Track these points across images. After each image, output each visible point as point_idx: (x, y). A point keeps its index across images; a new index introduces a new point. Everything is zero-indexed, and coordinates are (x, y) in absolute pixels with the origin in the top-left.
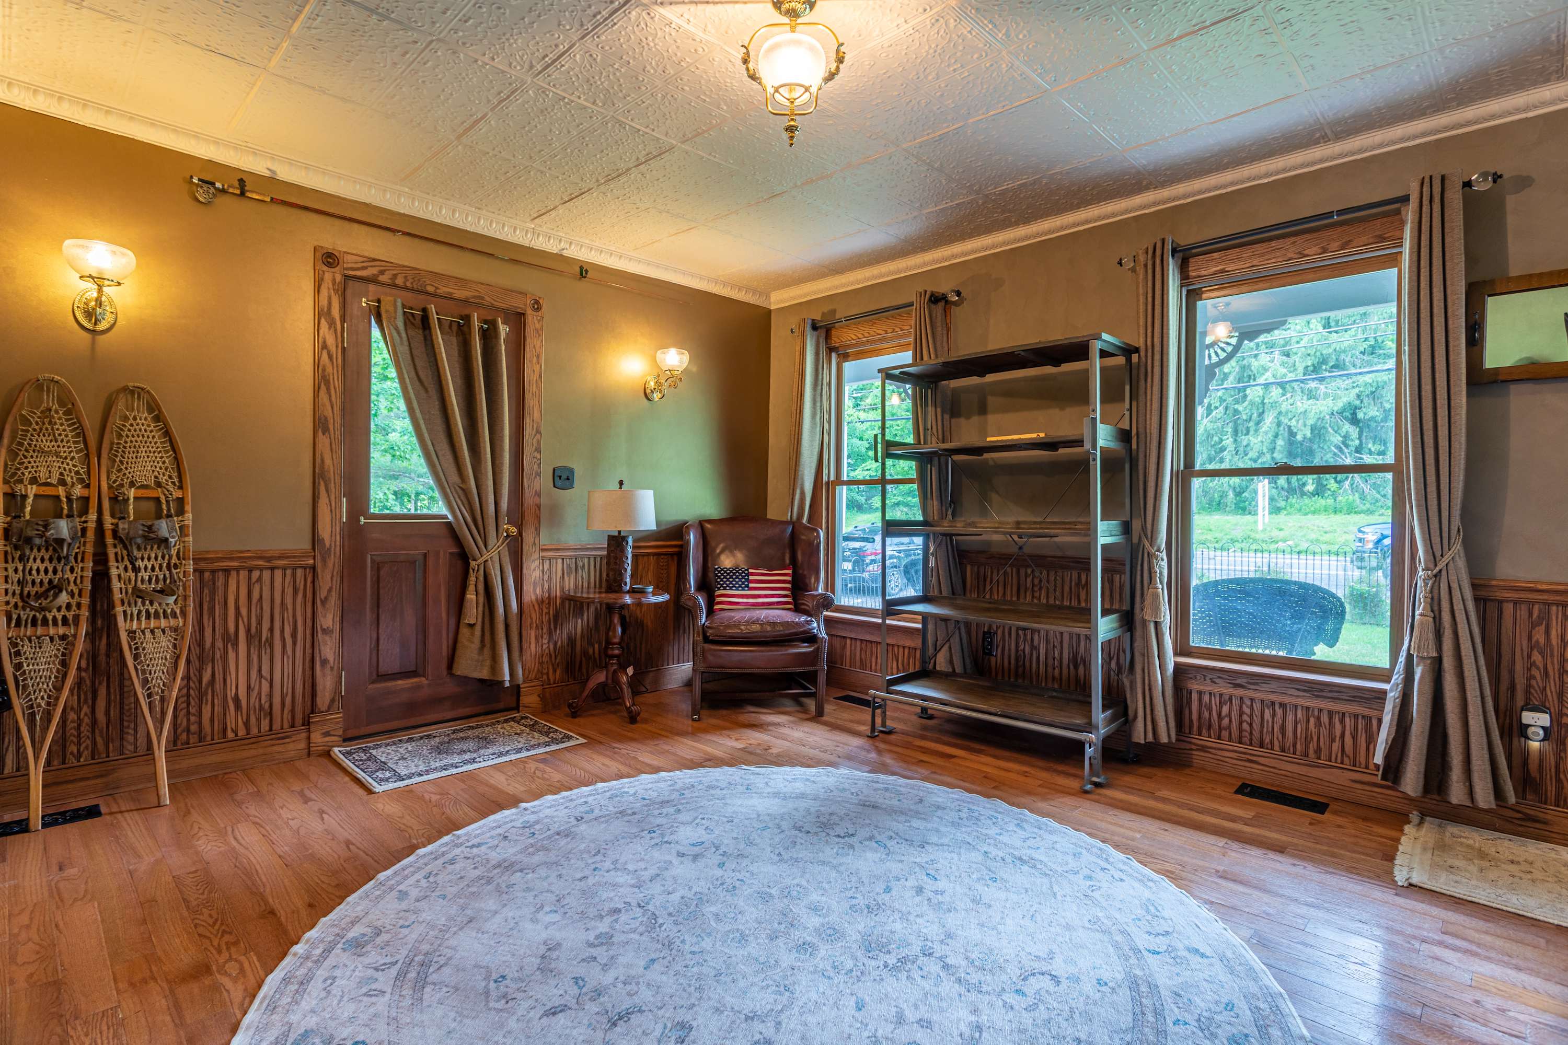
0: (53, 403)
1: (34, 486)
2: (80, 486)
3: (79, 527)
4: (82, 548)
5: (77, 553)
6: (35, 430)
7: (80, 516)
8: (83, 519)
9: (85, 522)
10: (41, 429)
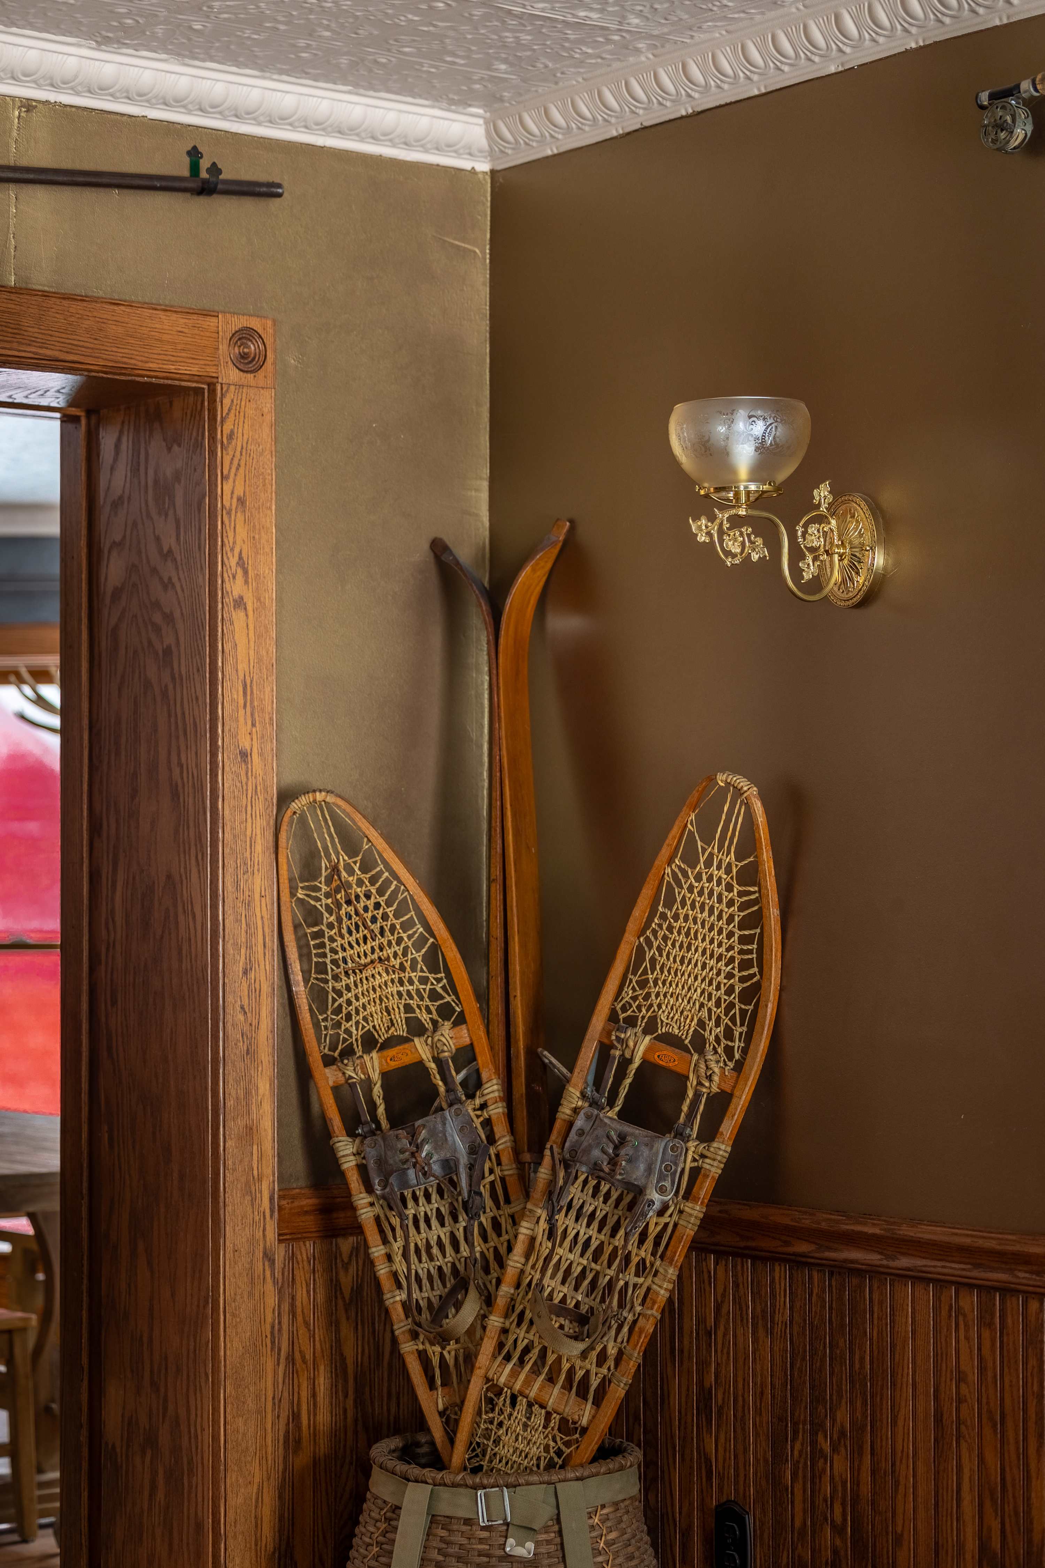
0: (337, 854)
1: (374, 1054)
2: (448, 1024)
3: (477, 1122)
4: (497, 1170)
5: (492, 1183)
6: (331, 926)
7: (471, 1096)
8: (478, 1102)
9: (483, 1106)
10: (339, 920)
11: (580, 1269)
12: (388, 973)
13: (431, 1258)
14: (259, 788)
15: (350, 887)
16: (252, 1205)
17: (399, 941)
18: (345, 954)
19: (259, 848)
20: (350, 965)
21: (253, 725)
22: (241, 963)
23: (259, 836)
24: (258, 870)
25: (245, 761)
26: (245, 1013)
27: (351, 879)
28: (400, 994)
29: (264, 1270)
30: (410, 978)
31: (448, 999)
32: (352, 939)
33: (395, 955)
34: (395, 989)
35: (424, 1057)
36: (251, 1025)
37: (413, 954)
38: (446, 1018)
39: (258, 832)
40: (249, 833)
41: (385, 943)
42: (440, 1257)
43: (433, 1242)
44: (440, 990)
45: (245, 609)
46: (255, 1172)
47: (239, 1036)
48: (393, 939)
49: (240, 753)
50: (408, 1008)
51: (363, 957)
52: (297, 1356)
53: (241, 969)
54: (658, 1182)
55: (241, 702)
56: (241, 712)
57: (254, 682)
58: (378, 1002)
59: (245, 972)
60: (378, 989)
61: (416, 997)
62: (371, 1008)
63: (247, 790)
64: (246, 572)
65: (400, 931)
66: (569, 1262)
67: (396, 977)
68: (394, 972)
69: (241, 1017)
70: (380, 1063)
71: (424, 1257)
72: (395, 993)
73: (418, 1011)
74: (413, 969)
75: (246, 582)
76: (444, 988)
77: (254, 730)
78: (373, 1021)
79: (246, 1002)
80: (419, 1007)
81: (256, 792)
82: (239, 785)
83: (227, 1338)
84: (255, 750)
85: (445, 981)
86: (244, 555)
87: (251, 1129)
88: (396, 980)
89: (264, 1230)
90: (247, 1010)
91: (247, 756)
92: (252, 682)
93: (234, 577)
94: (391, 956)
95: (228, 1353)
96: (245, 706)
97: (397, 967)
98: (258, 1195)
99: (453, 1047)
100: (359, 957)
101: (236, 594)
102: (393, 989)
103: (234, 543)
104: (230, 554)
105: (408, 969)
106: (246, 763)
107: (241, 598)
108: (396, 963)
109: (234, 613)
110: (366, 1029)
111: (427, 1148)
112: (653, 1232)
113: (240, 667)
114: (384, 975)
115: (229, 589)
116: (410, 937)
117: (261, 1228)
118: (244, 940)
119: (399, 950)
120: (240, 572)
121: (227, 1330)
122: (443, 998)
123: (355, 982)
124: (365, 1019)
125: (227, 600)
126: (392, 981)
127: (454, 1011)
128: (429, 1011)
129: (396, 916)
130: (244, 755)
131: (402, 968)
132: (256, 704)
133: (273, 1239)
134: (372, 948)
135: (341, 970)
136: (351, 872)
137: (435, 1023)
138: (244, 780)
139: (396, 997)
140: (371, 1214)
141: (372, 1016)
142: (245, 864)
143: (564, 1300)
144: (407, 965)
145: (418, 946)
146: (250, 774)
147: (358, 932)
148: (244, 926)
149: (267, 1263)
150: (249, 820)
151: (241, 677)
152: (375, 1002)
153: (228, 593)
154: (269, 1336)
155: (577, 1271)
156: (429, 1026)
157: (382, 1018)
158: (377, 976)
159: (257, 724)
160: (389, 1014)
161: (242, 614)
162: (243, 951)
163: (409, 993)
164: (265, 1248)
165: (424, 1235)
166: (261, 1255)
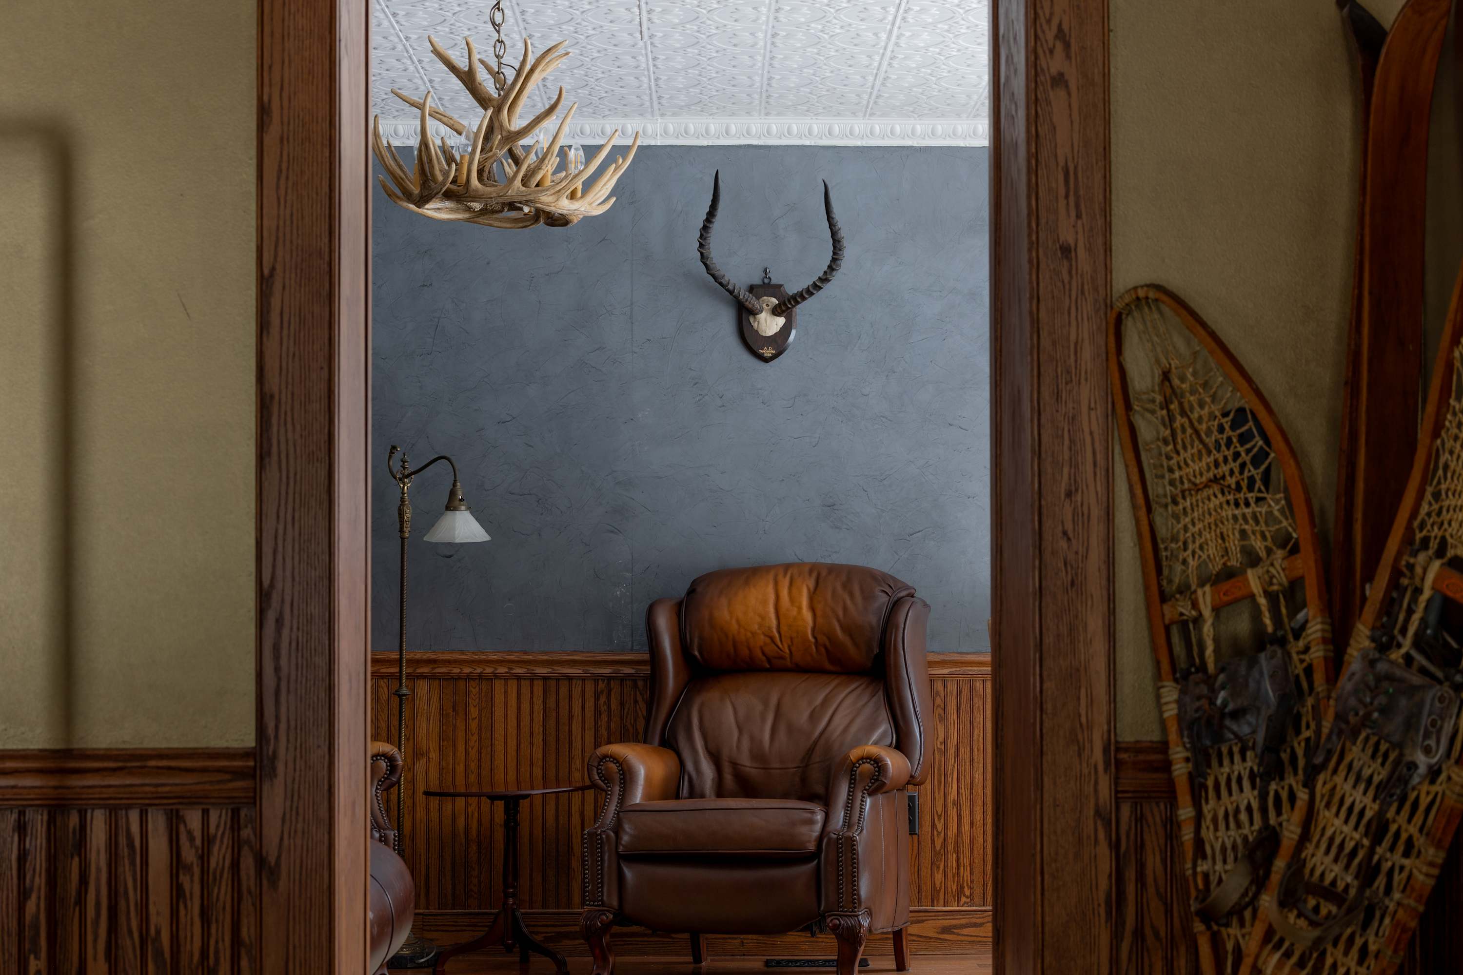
11: (1352, 844)
12: (1223, 493)
13: (1239, 826)
14: (1086, 287)
15: (1183, 395)
16: (1080, 755)
17: (1237, 455)
18: (1181, 473)
19: (1087, 353)
20: (1186, 486)
21: (1079, 216)
22: (1063, 485)
23: (1086, 342)
24: (1086, 380)
25: (1067, 258)
26: (1069, 539)
27: (1184, 386)
28: (1235, 518)
29: (1096, 830)
30: (1246, 499)
31: (1285, 523)
32: (1188, 455)
33: (1232, 472)
34: (1230, 513)
35: (1255, 591)
36: (1077, 553)
37: (1250, 471)
38: (1283, 546)
39: (1086, 336)
40: (1073, 337)
41: (1221, 459)
42: (1247, 824)
43: (1243, 807)
44: (1276, 513)
45: (1067, 86)
46: (1084, 720)
47: (1061, 565)
48: (1229, 453)
49: (1061, 248)
50: (1243, 533)
51: (1198, 477)
52: (1148, 931)
53: (1063, 491)
54: (1424, 740)
55: (1062, 191)
56: (1062, 203)
57: (1080, 168)
58: (1213, 527)
59: (1069, 495)
60: (1213, 513)
61: (1251, 521)
62: (1206, 535)
63: (1070, 290)
64: (1067, 46)
65: (1238, 445)
66: (1343, 835)
67: (1231, 497)
68: (1229, 493)
69: (1063, 544)
70: (1213, 599)
71: (1232, 825)
72: (1230, 516)
73: (1253, 537)
74: (1251, 488)
75: (1068, 57)
76: (1282, 511)
77: (1079, 222)
78: (1208, 550)
79: (1069, 526)
80: (1254, 533)
81: (1083, 293)
82: (1059, 284)
83: (1046, 902)
84: (1081, 244)
85: (1283, 502)
86: (1065, 27)
87: (1078, 670)
88: (1232, 502)
89: (1096, 783)
90: (1071, 535)
91: (1070, 251)
92: (1076, 168)
93: (1051, 52)
94: (1227, 474)
95: (1047, 919)
96: (1067, 197)
97: (1233, 486)
98: (1087, 745)
99: (1284, 579)
100: (1195, 476)
101: (1054, 71)
102: (1229, 512)
103: (1052, 14)
104: (1045, 27)
105: (1245, 489)
106: (1069, 259)
107: (1061, 75)
108: (1232, 481)
109: (1051, 93)
110: (1202, 559)
111: (1222, 694)
112: (1424, 802)
113: (1060, 152)
114: (1220, 496)
115: (1045, 66)
116: (1248, 451)
117: (1092, 782)
118: (1066, 457)
119: (1236, 466)
120: (1059, 46)
121: (1046, 893)
122: (1280, 522)
123: (1191, 504)
124: (1201, 548)
125: (1042, 78)
126: (1228, 502)
127: (1292, 537)
128: (1264, 537)
129: (1233, 428)
130: (1066, 251)
131: (1239, 488)
132: (1081, 192)
133: (1107, 797)
134: (1208, 464)
135: (1178, 491)
136: (1183, 379)
137: (1269, 551)
138: (1066, 280)
139: (1231, 521)
140: (1185, 771)
141: (1207, 544)
142: (1068, 372)
143: (1334, 883)
144: (1244, 484)
145: (1256, 463)
146: (1074, 272)
147: (1192, 447)
148: (1067, 442)
149: (1099, 823)
150: (1073, 323)
151: (1062, 163)
152: (1210, 528)
153: (1042, 70)
154: (1103, 905)
155: (1349, 846)
156: (1263, 554)
157: (1216, 546)
158: (1213, 498)
159: (1084, 216)
160: (1223, 539)
161: (1062, 93)
162: (1066, 470)
163: (1244, 516)
164: (1097, 805)
165: (1234, 798)
166: (1092, 813)
